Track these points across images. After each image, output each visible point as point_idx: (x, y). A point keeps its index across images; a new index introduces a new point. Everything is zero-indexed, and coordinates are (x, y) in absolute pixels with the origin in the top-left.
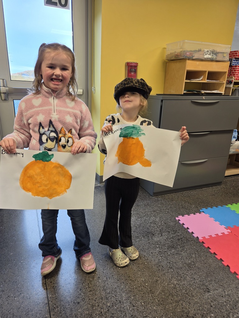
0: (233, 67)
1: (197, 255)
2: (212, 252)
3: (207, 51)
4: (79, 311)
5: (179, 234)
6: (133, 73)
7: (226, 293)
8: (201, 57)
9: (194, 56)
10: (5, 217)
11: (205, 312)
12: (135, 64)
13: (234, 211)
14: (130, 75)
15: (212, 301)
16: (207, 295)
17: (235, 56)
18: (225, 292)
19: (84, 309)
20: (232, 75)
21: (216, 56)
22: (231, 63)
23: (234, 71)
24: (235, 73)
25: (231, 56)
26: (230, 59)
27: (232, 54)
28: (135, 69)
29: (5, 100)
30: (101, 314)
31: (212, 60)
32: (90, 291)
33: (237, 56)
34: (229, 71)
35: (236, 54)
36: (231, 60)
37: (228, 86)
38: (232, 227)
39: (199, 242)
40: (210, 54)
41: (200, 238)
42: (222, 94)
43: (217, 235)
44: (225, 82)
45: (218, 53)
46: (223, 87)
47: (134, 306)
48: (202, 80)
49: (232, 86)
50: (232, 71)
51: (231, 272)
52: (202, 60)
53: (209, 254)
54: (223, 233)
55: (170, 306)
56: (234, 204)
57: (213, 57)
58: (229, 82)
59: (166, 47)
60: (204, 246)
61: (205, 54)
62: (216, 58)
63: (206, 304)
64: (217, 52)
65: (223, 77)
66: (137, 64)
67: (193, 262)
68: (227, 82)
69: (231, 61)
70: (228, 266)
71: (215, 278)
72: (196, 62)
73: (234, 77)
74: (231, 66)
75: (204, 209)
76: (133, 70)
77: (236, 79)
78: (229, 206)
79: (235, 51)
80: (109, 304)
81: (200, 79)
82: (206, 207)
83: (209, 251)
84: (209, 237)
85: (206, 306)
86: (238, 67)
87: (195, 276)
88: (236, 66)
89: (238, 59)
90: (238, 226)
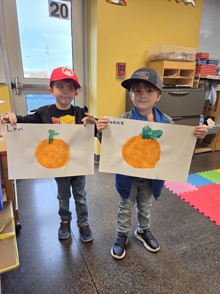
0: (199, 66)
1: (176, 204)
2: (187, 202)
3: (179, 53)
4: (96, 237)
6: (122, 72)
8: (174, 58)
9: (169, 57)
10: (26, 185)
11: (182, 235)
12: (124, 64)
13: (202, 176)
14: (120, 73)
15: (187, 229)
16: (184, 225)
17: (200, 57)
18: (196, 224)
19: (99, 236)
20: (198, 72)
21: (186, 57)
22: (197, 63)
23: (200, 69)
24: (201, 70)
25: (197, 57)
27: (198, 55)
29: (19, 94)
30: (112, 239)
31: (182, 61)
32: (102, 227)
33: (201, 57)
34: (196, 69)
35: (200, 55)
36: (197, 60)
37: (195, 81)
38: (200, 186)
39: (177, 196)
40: (181, 56)
41: (178, 194)
42: (191, 87)
43: (190, 191)
44: (193, 78)
45: (188, 55)
46: (192, 82)
48: (176, 76)
49: (198, 81)
50: (198, 69)
51: (200, 213)
52: (175, 61)
53: (184, 203)
54: (194, 190)
55: (159, 232)
56: (202, 172)
57: (183, 58)
58: (196, 78)
59: (147, 50)
60: (181, 199)
61: (177, 56)
62: (186, 59)
63: (183, 231)
64: (186, 54)
65: (192, 74)
66: (126, 64)
67: (173, 208)
68: (195, 78)
70: (198, 209)
71: (189, 216)
72: (171, 62)
73: (199, 74)
74: (197, 65)
76: (123, 69)
77: (202, 75)
78: (199, 173)
79: (200, 53)
81: (175, 76)
83: (185, 201)
84: (184, 193)
85: (183, 232)
86: (203, 65)
87: (175, 216)
88: (201, 65)
89: (202, 59)
90: (204, 185)
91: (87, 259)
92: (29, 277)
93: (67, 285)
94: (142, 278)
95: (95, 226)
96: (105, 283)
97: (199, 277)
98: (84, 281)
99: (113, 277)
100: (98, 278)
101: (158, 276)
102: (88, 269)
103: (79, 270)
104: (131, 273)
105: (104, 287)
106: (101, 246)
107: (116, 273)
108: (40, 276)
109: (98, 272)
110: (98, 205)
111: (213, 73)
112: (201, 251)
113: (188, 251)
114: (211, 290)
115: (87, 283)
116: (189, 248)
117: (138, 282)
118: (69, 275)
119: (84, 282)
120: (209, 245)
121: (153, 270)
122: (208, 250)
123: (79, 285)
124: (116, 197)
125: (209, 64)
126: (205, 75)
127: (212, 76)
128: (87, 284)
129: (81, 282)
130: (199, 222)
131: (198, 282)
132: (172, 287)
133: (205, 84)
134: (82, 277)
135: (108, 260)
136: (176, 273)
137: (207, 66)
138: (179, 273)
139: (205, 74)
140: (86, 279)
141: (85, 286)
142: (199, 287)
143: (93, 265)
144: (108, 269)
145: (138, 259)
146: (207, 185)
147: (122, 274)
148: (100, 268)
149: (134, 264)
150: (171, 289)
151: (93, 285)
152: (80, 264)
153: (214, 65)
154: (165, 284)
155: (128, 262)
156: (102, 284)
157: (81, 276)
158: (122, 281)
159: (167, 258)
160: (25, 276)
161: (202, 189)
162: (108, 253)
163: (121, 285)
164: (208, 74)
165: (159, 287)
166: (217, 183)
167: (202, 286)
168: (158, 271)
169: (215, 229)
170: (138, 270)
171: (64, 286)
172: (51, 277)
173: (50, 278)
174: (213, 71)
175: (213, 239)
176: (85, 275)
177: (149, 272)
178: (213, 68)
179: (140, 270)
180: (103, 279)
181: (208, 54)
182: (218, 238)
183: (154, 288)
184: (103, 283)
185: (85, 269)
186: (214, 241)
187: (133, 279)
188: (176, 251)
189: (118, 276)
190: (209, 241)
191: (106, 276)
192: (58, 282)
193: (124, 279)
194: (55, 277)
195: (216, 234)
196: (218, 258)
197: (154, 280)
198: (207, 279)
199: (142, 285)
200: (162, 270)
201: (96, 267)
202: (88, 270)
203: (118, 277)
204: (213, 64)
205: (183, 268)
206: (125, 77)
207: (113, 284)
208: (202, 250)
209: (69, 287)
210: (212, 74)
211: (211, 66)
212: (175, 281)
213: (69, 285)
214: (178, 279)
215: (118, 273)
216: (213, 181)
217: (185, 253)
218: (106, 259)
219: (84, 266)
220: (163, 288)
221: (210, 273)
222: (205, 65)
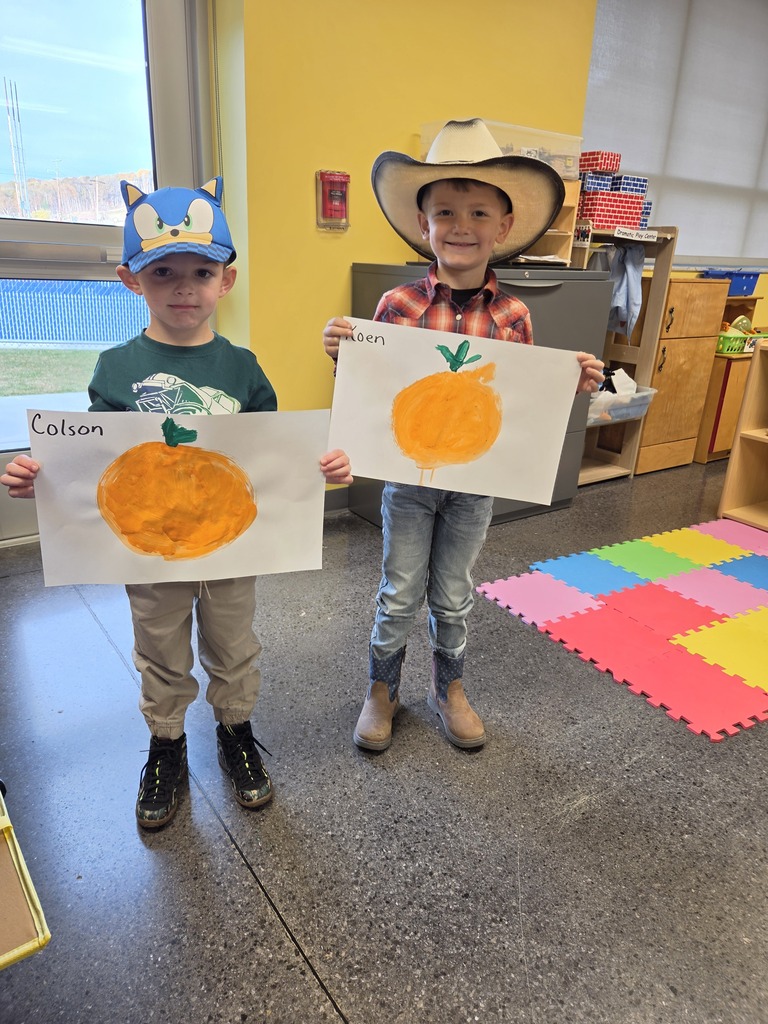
0: (589, 194)
1: (537, 659)
2: (572, 648)
5: (489, 622)
6: (337, 203)
7: (612, 721)
11: (572, 760)
12: (343, 176)
13: (607, 561)
14: (329, 206)
15: (583, 739)
16: (572, 729)
17: (592, 165)
18: (608, 719)
19: (301, 795)
20: (586, 215)
22: (583, 185)
23: (592, 204)
24: (595, 209)
25: (584, 166)
26: (581, 174)
27: (585, 160)
28: (342, 192)
32: (305, 759)
33: (597, 164)
34: (579, 205)
35: (594, 159)
36: (583, 176)
37: (579, 244)
38: (607, 593)
39: (540, 633)
41: (541, 625)
42: (565, 265)
43: (577, 613)
44: (572, 233)
45: (554, 157)
46: (568, 248)
47: (418, 771)
49: (587, 244)
50: (587, 205)
51: (616, 682)
53: (563, 654)
54: (590, 609)
55: (498, 758)
56: (607, 547)
58: (582, 235)
59: (419, 133)
60: (551, 640)
63: (572, 746)
64: (550, 156)
65: (567, 220)
66: (348, 176)
67: (531, 672)
68: (577, 234)
69: (583, 180)
70: (608, 671)
71: (584, 697)
73: (591, 222)
74: (583, 192)
75: (539, 564)
76: (339, 194)
77: (598, 226)
78: (596, 551)
79: (593, 153)
80: (358, 777)
82: (543, 558)
83: (564, 648)
84: (559, 620)
85: (572, 749)
86: (602, 194)
87: (541, 699)
88: (595, 193)
89: (599, 174)
90: (619, 591)
91: (271, 880)
92: (66, 971)
93: (214, 980)
94: (463, 918)
95: (279, 759)
96: (343, 954)
97: (641, 891)
98: (271, 956)
99: (369, 929)
100: (318, 939)
101: (514, 904)
102: (278, 913)
103: (245, 921)
104: (425, 908)
105: (342, 968)
106: (311, 826)
107: (376, 913)
108: (106, 961)
109: (313, 920)
110: (281, 683)
111: (633, 219)
112: (633, 806)
113: (594, 811)
114: (680, 928)
115: (281, 962)
116: (597, 801)
117: (452, 934)
118: (212, 944)
119: (270, 960)
120: (657, 783)
121: (496, 888)
122: (657, 801)
123: (256, 975)
124: (342, 650)
125: (618, 189)
126: (609, 227)
127: (628, 231)
128: (283, 967)
129: (259, 964)
130: (617, 712)
131: (640, 909)
132: (563, 937)
133: (606, 254)
134: (262, 945)
135: (344, 874)
136: (568, 887)
137: (614, 195)
138: (578, 888)
139: (607, 222)
140: (277, 948)
141: (277, 974)
142: (645, 923)
143: (294, 898)
144: (347, 904)
145: (441, 857)
146: (626, 589)
147: (397, 914)
148: (318, 905)
149: (431, 874)
150: (560, 943)
151: (305, 967)
152: (247, 898)
153: (634, 194)
154: (538, 930)
155: (411, 870)
156: (334, 960)
157: (256, 941)
158: (398, 938)
159: (535, 843)
160: (49, 970)
161: (614, 604)
162: (340, 849)
163: (399, 951)
164: (618, 223)
165: (522, 941)
166: (655, 582)
167: (654, 920)
168: (512, 889)
169: (667, 730)
170: (447, 893)
171: (202, 984)
172: (148, 959)
173: (146, 965)
174: (631, 213)
175: (667, 762)
176: (270, 935)
177: (482, 897)
178: (633, 203)
179: (452, 893)
180: (335, 939)
181: (617, 158)
182: (681, 759)
183: (506, 946)
184: (338, 954)
185: (267, 914)
186: (670, 769)
187: (434, 925)
188: (558, 814)
189: (386, 924)
190: (654, 772)
191: (343, 929)
192: (177, 974)
193: (405, 932)
194: (163, 958)
195: (672, 748)
196: (689, 825)
197: (501, 920)
198: (664, 895)
199: (466, 944)
200: (523, 884)
201: (305, 904)
202: (279, 916)
203: (383, 925)
204: (632, 190)
205: (588, 868)
206: (347, 222)
207: (370, 952)
208: (638, 803)
209: (220, 985)
210: (629, 223)
211: (625, 196)
212: (568, 916)
213: (219, 980)
214: (577, 907)
215: (382, 912)
216: (642, 576)
217: (587, 818)
218: (336, 871)
219: (263, 905)
220: (533, 942)
221: (672, 874)
222: (608, 195)
